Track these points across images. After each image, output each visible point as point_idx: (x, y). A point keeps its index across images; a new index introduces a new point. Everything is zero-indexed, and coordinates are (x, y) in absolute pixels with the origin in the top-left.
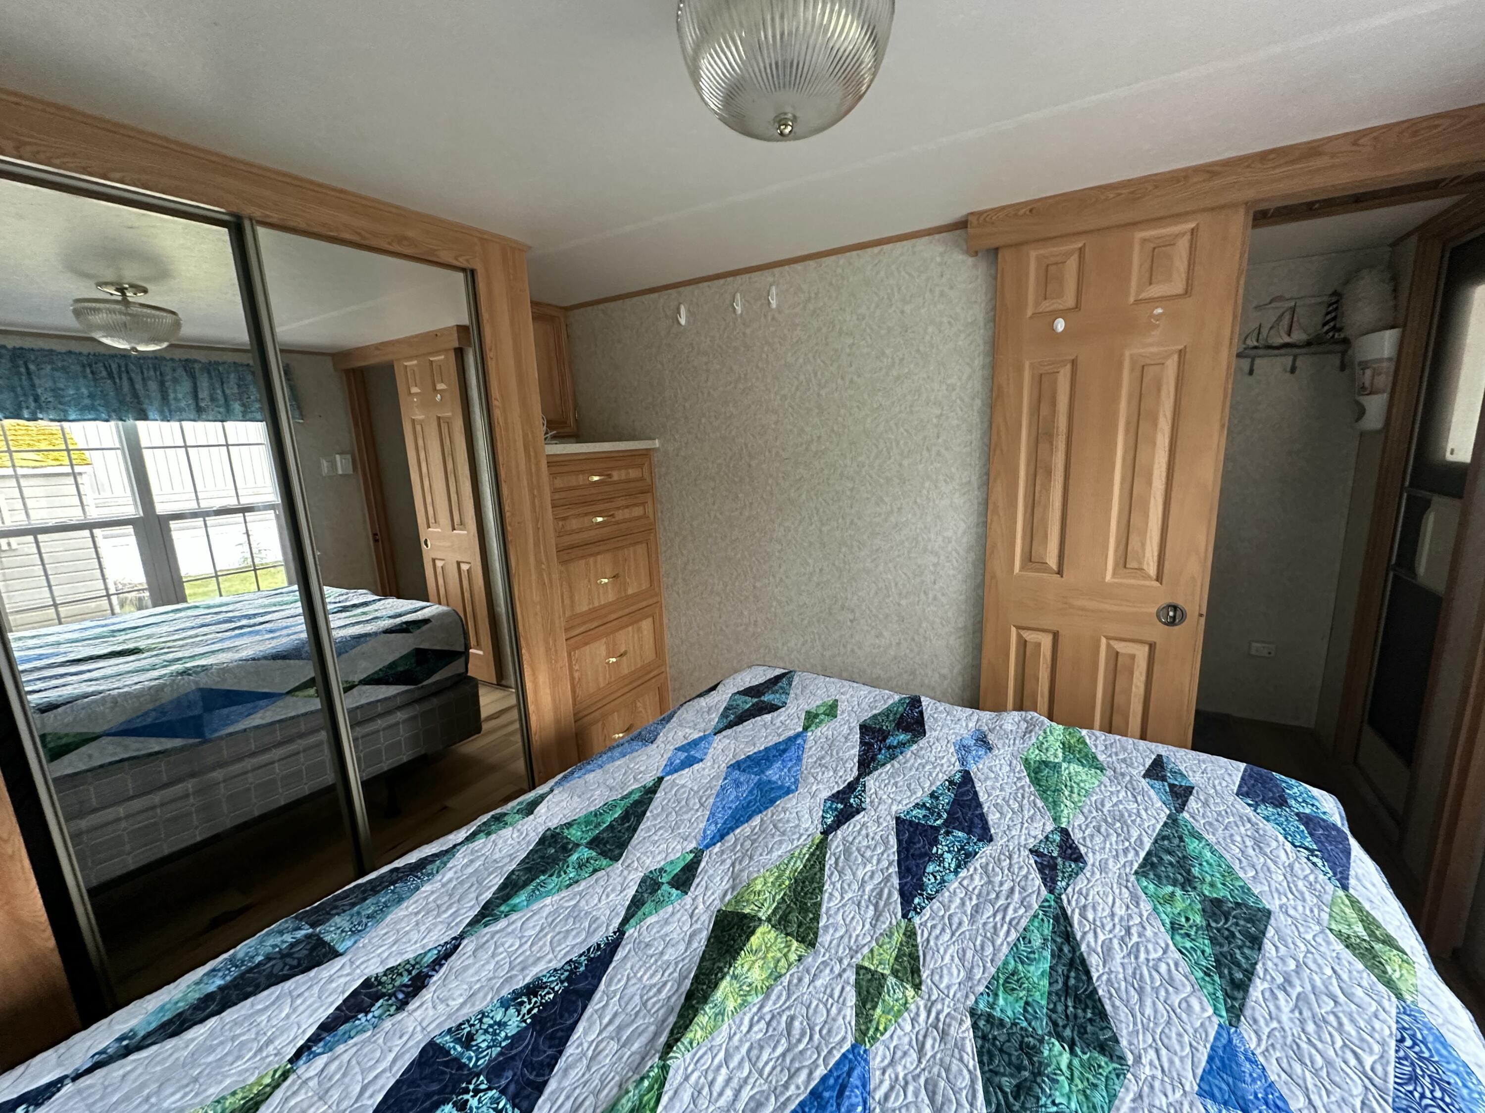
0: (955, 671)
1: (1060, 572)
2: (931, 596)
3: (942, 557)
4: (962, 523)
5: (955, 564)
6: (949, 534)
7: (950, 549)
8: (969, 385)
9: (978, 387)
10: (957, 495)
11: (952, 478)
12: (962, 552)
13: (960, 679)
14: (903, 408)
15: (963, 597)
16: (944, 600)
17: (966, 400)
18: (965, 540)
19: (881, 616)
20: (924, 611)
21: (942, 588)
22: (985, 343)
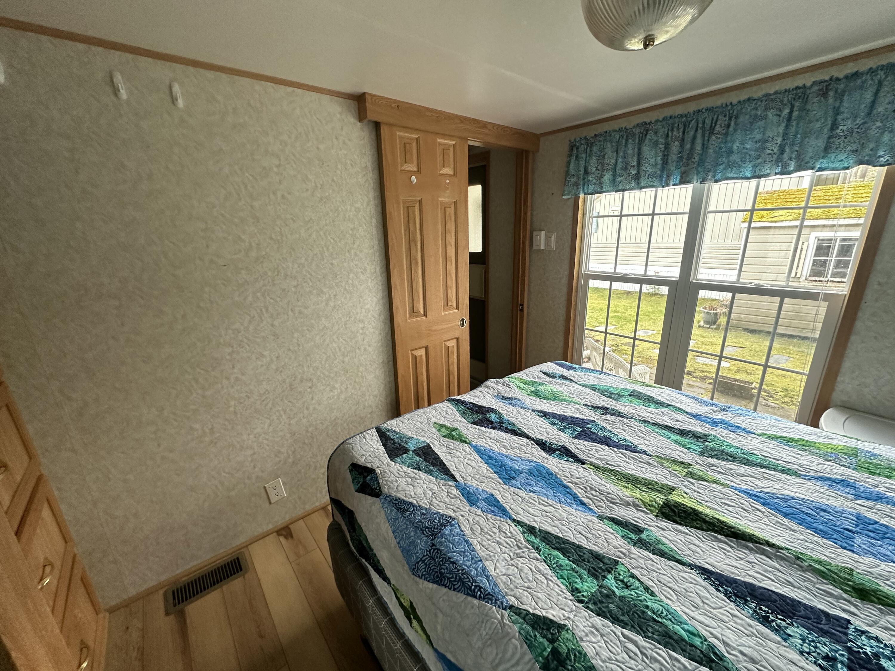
0: (381, 389)
1: (425, 315)
2: (362, 349)
3: (366, 323)
4: (374, 298)
5: (374, 324)
6: (367, 307)
7: (370, 316)
8: (368, 210)
9: (373, 211)
10: (370, 280)
11: (365, 270)
12: (376, 316)
13: (384, 393)
14: (328, 222)
15: (380, 344)
16: (370, 349)
17: (367, 218)
18: (377, 309)
19: (332, 375)
20: (360, 360)
21: (368, 342)
22: (374, 183)
